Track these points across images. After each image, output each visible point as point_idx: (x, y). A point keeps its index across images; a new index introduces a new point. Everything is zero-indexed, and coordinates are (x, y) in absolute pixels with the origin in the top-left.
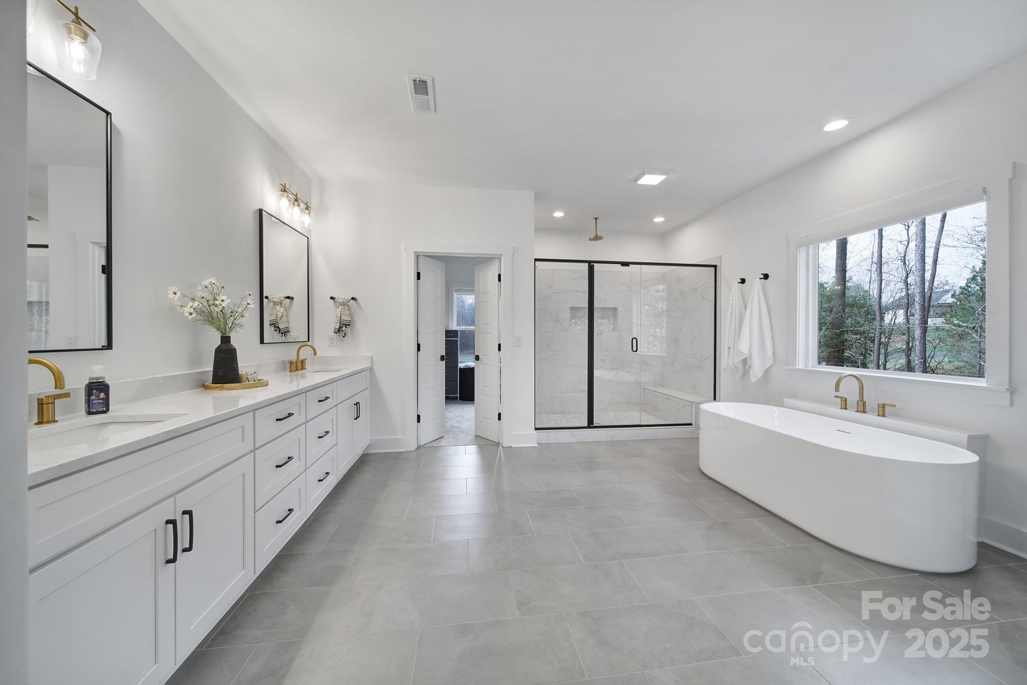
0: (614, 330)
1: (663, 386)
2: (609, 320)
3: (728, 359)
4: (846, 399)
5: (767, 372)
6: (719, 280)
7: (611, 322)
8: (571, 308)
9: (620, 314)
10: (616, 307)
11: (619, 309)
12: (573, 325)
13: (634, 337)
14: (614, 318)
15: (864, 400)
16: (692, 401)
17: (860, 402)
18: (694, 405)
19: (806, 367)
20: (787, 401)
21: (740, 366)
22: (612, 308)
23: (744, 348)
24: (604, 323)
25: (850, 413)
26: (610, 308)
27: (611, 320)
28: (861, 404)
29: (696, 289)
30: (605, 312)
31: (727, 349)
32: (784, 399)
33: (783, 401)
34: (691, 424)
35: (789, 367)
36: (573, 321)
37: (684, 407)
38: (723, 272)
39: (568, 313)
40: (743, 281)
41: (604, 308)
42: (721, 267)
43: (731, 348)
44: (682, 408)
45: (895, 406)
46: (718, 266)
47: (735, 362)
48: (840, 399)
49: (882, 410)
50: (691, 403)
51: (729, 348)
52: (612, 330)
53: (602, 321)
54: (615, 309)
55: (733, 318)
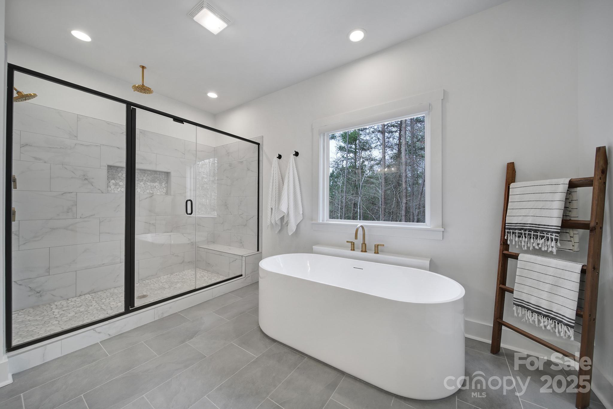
0: (167, 193)
1: (214, 243)
2: (161, 183)
3: (271, 217)
4: (354, 243)
5: (298, 226)
6: (262, 155)
7: (164, 185)
8: (108, 166)
9: (174, 179)
10: (169, 171)
11: (172, 174)
12: (113, 187)
13: (188, 199)
14: (167, 183)
15: (365, 243)
16: (242, 255)
17: (363, 245)
18: (244, 258)
19: (323, 221)
20: (315, 248)
21: (279, 223)
22: (165, 172)
23: (284, 208)
24: (155, 187)
25: (358, 253)
26: (162, 172)
27: (163, 184)
28: (364, 245)
29: (242, 162)
30: (156, 175)
31: (270, 210)
32: (314, 247)
33: (313, 248)
34: (241, 275)
35: (313, 222)
36: (113, 181)
37: (235, 260)
38: (265, 149)
39: (104, 172)
40: (280, 157)
41: (155, 172)
42: (262, 145)
43: (273, 209)
44: (232, 262)
45: (383, 245)
46: (260, 144)
47: (276, 220)
48: (351, 243)
49: (377, 250)
50: (241, 257)
51: (272, 209)
52: (164, 194)
53: (152, 184)
54: (168, 174)
55: (274, 185)
